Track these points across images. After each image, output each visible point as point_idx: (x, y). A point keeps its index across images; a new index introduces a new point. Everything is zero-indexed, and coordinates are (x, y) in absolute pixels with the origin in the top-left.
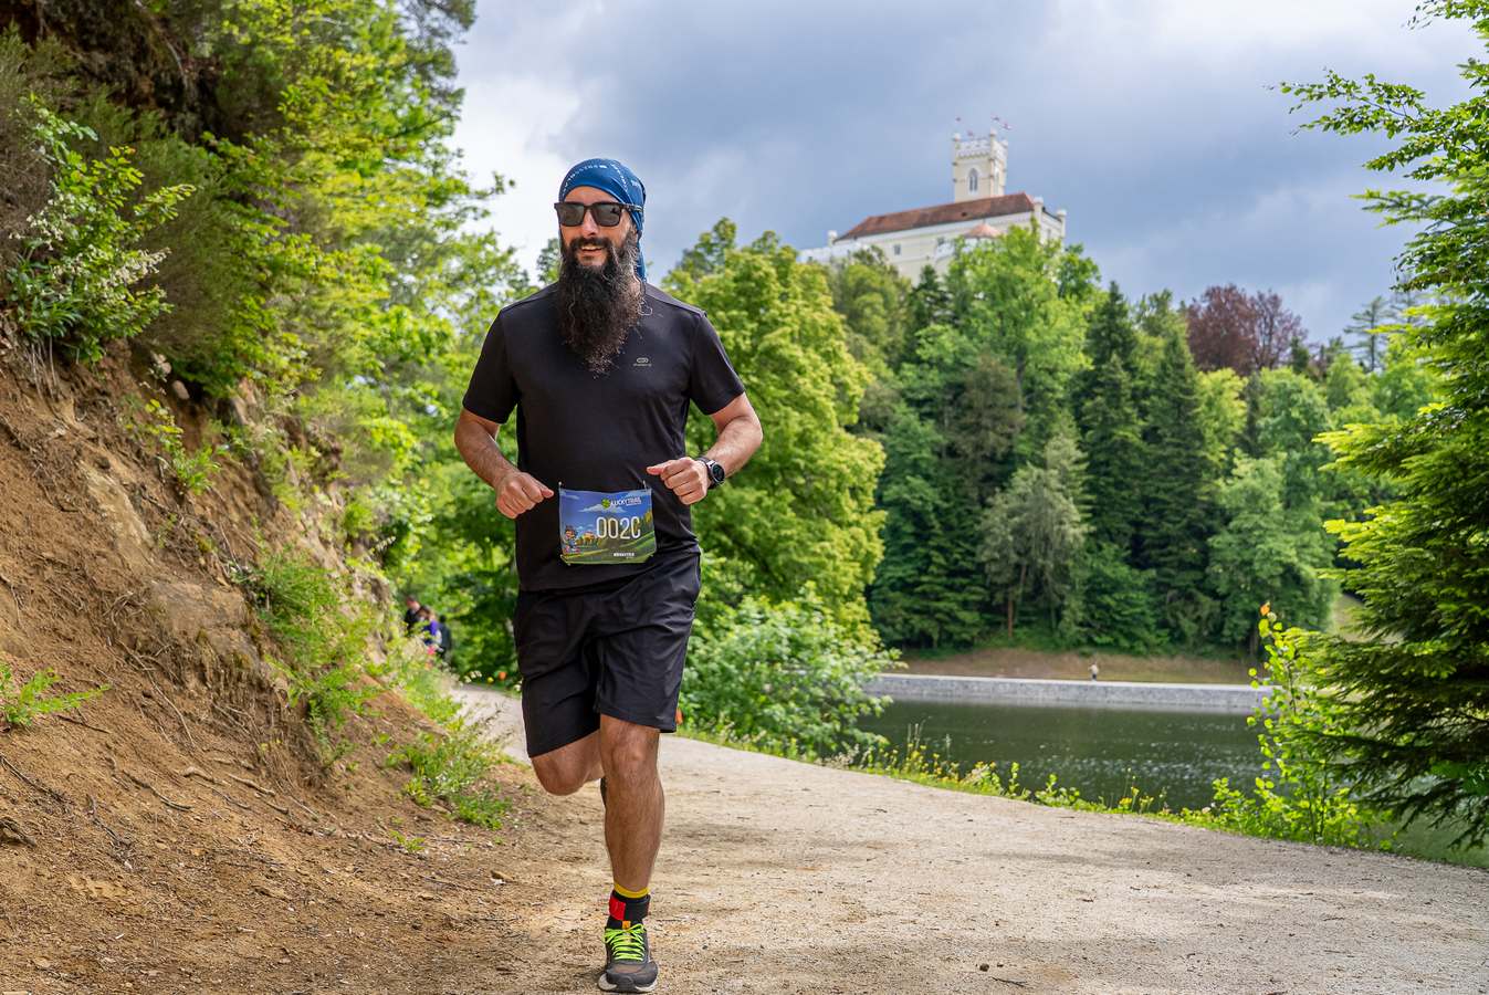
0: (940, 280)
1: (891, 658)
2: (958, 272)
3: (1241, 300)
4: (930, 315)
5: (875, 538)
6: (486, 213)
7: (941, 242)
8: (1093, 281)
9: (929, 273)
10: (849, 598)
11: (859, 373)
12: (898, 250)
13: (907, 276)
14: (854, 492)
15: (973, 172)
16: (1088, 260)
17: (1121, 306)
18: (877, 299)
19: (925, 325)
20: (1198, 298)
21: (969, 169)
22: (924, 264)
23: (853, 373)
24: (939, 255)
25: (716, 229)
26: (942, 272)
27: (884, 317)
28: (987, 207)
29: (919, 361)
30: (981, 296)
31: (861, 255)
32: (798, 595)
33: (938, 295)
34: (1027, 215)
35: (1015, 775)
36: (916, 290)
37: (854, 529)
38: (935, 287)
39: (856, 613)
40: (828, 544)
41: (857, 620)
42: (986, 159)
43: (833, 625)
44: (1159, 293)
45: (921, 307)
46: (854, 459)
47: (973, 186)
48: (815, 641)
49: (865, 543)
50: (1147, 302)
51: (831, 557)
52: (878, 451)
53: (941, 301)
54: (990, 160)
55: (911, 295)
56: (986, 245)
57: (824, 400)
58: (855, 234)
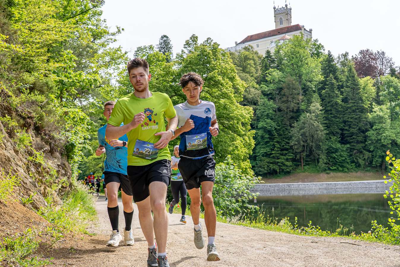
0: (272, 54)
1: (259, 180)
2: (278, 52)
3: (372, 54)
4: (270, 66)
5: (252, 140)
6: (115, 40)
7: (272, 42)
8: (322, 51)
9: (268, 52)
10: (244, 160)
11: (243, 84)
12: (258, 46)
13: (261, 54)
14: (243, 124)
15: (281, 18)
16: (320, 44)
17: (332, 58)
18: (252, 62)
19: (268, 69)
20: (357, 55)
21: (280, 18)
22: (267, 50)
24: (271, 46)
25: (191, 38)
26: (273, 51)
27: (254, 68)
28: (286, 29)
29: (266, 81)
30: (286, 59)
31: (246, 49)
32: (225, 160)
33: (272, 59)
34: (299, 31)
35: (296, 221)
36: (265, 58)
37: (244, 137)
38: (270, 57)
39: (247, 165)
40: (235, 142)
41: (247, 167)
42: (285, 14)
43: (238, 169)
44: (344, 53)
45: (266, 64)
46: (242, 113)
47: (281, 23)
48: (232, 175)
49: (248, 142)
50: (340, 57)
51: (237, 147)
52: (251, 111)
53: (273, 61)
54: (286, 14)
55: (263, 60)
56: (286, 42)
57: (230, 94)
58: (243, 42)
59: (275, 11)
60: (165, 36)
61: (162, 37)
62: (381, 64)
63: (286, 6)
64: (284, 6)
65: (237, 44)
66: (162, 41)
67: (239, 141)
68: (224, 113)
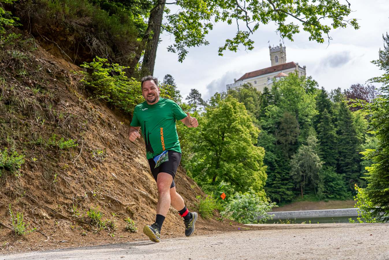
0: (269, 91)
1: (274, 204)
2: (275, 88)
3: (363, 88)
4: (268, 102)
5: (265, 173)
7: (269, 79)
8: (316, 87)
9: (266, 89)
10: (260, 190)
11: (256, 130)
12: (256, 82)
13: (259, 91)
14: (259, 161)
15: (276, 57)
16: (314, 81)
17: (326, 94)
18: (251, 99)
19: (267, 105)
20: (349, 89)
22: (264, 86)
23: (255, 130)
24: (268, 83)
25: (215, 95)
26: (270, 88)
28: (282, 67)
29: (265, 116)
30: (282, 94)
31: (245, 86)
32: (249, 190)
33: (269, 95)
34: (294, 69)
36: (263, 95)
37: (259, 171)
38: (268, 93)
39: (262, 194)
40: (253, 176)
41: (263, 195)
43: (258, 197)
44: (337, 88)
45: (265, 100)
46: (257, 153)
47: (277, 61)
48: (254, 202)
49: (262, 175)
50: (333, 92)
51: (255, 180)
52: (263, 150)
53: (271, 97)
54: (281, 53)
55: (261, 96)
56: (282, 79)
57: (248, 139)
58: (242, 79)
59: (270, 50)
60: (169, 76)
61: (166, 77)
62: (372, 97)
63: (281, 45)
64: (279, 45)
65: (236, 81)
66: (166, 80)
67: (256, 175)
68: (243, 154)
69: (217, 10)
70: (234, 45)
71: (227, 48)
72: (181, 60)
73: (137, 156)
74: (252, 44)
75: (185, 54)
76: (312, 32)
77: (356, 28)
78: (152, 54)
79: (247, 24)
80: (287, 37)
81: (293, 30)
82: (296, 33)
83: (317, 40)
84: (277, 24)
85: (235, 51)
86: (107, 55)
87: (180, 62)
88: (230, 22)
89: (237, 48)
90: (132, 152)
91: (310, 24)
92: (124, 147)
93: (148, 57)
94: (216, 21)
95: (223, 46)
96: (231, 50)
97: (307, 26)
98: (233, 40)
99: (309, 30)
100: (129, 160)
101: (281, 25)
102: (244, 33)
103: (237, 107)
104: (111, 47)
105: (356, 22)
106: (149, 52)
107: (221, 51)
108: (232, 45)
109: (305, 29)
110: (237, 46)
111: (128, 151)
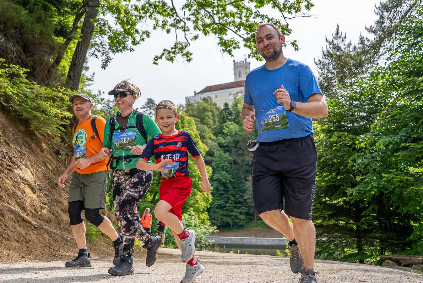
0: (230, 107)
2: (236, 105)
4: (227, 118)
5: (210, 195)
7: (230, 94)
9: (226, 105)
10: (203, 212)
12: (216, 97)
13: (219, 106)
15: (240, 71)
18: (210, 114)
19: (225, 122)
21: (238, 71)
22: (225, 102)
23: (202, 148)
24: (230, 99)
26: (230, 104)
27: (212, 120)
29: (223, 133)
31: (205, 100)
32: (188, 212)
33: (229, 112)
36: (223, 110)
38: (228, 109)
39: (205, 217)
40: (196, 197)
41: (205, 219)
42: (244, 67)
43: (198, 220)
45: (224, 116)
47: (240, 76)
48: (193, 225)
49: (207, 197)
51: (197, 201)
52: (210, 170)
53: (230, 114)
55: (221, 112)
58: (202, 92)
59: (235, 64)
63: (246, 60)
65: (196, 94)
67: (199, 196)
69: (157, 17)
70: (172, 55)
71: (164, 57)
72: (104, 67)
73: (19, 167)
74: (190, 56)
75: (110, 60)
76: (253, 49)
77: (296, 49)
78: (81, 57)
79: (185, 35)
80: (227, 53)
81: (234, 45)
82: (237, 48)
83: (256, 59)
84: (217, 38)
85: (172, 62)
86: (14, 55)
87: (104, 68)
88: (168, 31)
89: (174, 59)
90: (13, 163)
91: (250, 41)
92: (5, 156)
93: (76, 60)
94: (155, 28)
95: (159, 55)
96: (168, 59)
97: (248, 42)
98: (170, 50)
99: (250, 47)
100: (6, 171)
101: (221, 39)
102: (183, 44)
103: (185, 122)
104: (22, 47)
105: (296, 43)
106: (78, 56)
107: (157, 60)
108: (169, 55)
109: (245, 46)
110: (175, 57)
111: (9, 161)
